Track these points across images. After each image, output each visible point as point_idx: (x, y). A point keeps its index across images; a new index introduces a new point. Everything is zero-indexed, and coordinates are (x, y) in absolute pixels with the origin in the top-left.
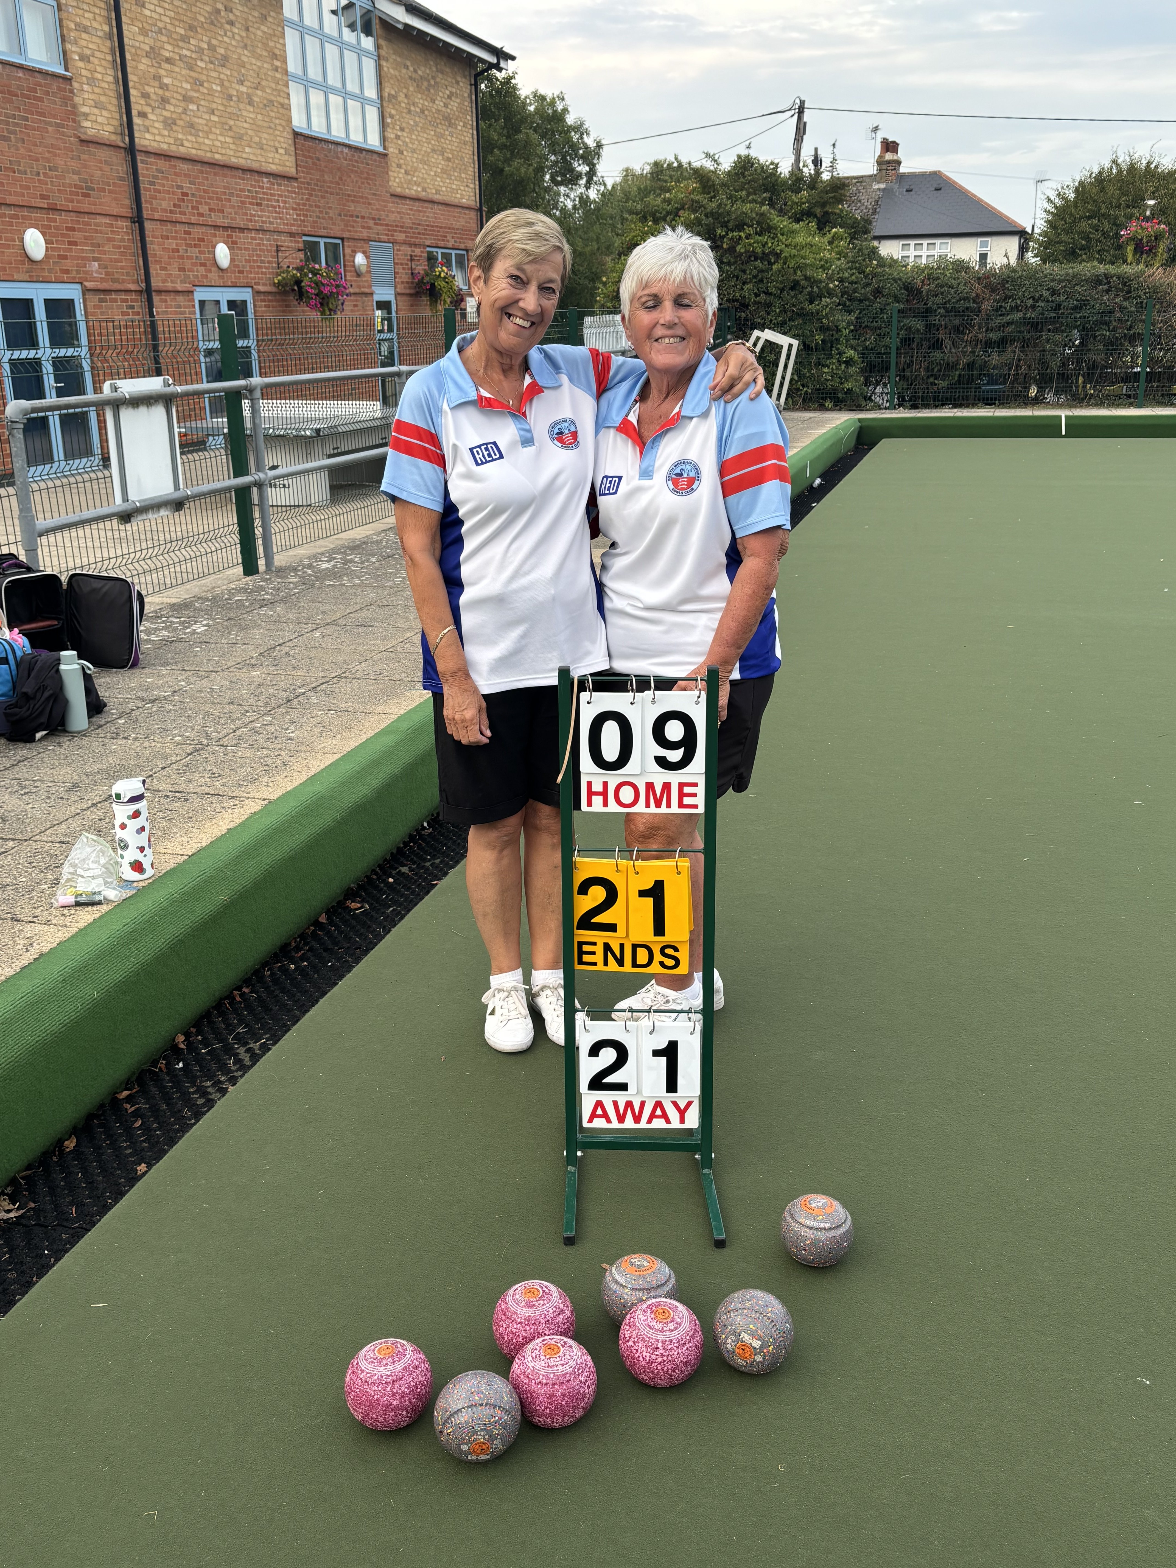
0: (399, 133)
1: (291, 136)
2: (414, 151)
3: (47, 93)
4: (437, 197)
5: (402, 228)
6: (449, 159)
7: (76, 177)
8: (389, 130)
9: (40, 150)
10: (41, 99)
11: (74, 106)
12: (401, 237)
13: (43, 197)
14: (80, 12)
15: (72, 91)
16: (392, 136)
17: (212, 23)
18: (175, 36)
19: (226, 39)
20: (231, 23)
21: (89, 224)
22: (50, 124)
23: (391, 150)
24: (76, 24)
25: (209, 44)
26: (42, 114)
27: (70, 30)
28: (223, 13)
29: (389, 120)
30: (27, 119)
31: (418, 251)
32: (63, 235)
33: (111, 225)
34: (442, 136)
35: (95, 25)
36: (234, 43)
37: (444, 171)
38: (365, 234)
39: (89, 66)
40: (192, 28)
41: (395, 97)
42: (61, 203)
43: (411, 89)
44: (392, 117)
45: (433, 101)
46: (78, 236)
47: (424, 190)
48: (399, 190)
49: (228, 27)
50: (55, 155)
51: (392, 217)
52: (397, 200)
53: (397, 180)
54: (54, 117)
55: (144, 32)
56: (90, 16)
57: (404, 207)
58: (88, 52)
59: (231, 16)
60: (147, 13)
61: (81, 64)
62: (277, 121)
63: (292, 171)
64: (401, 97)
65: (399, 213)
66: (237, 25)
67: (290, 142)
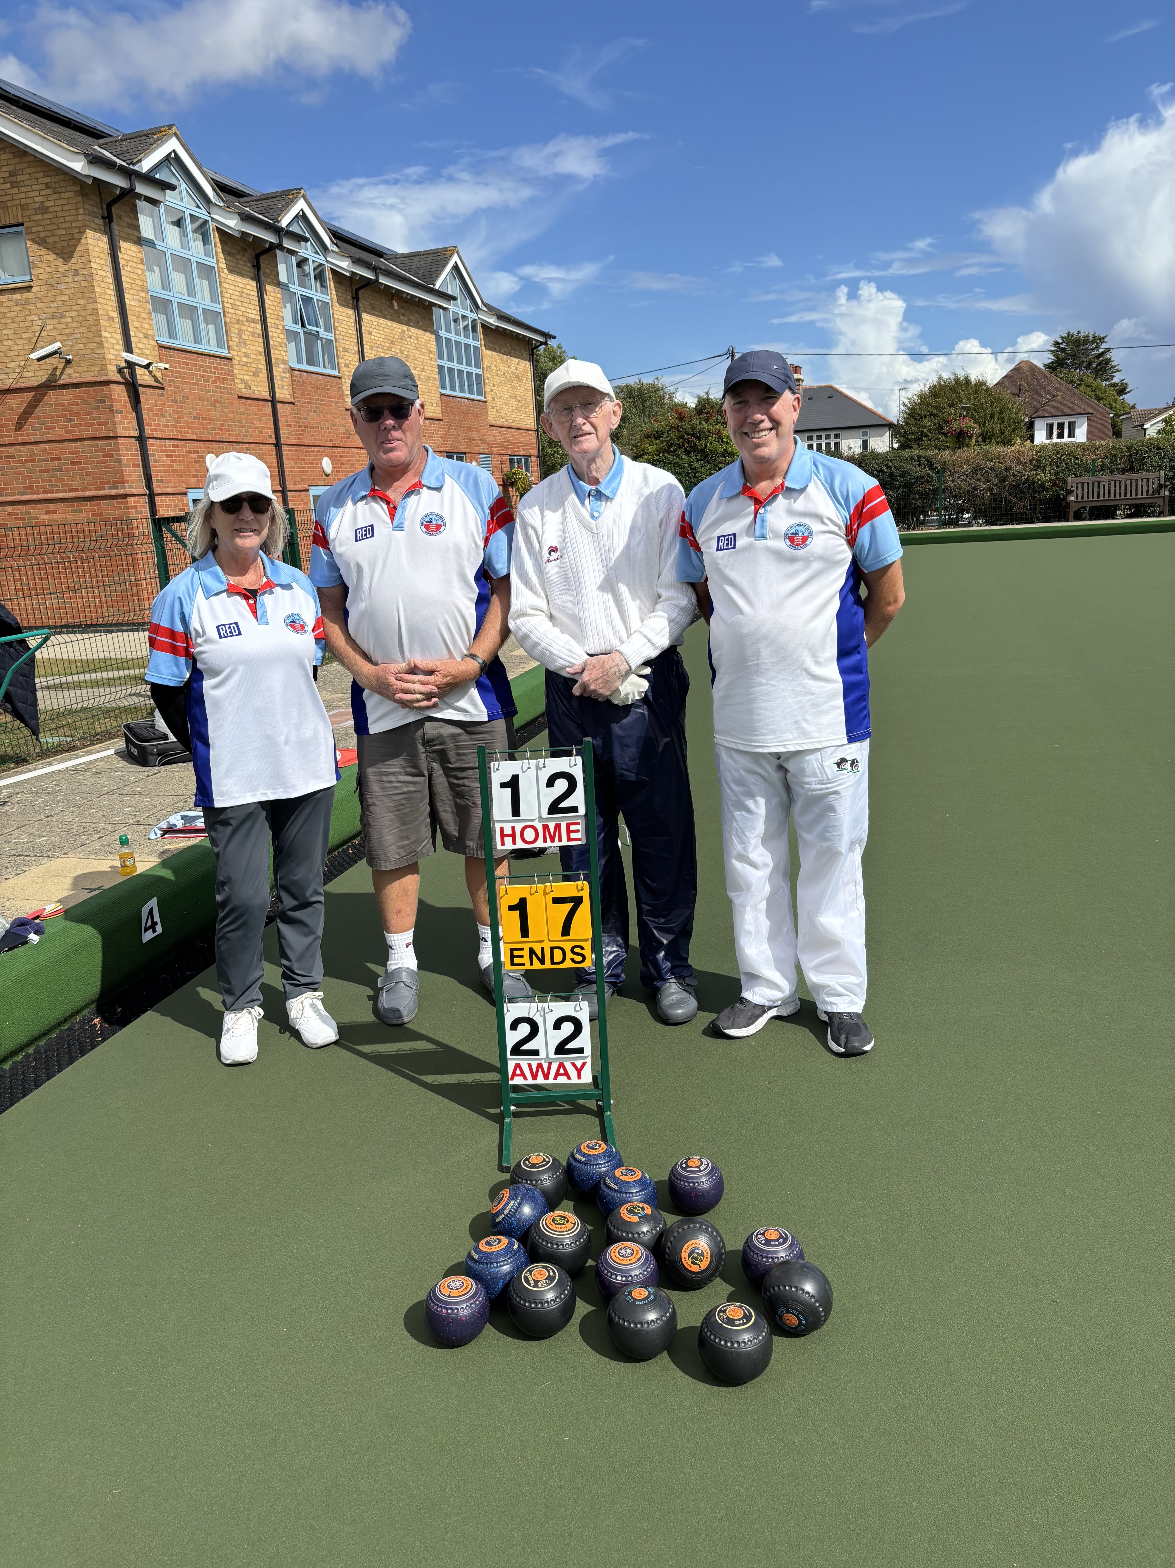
0: (493, 388)
1: (439, 396)
2: (500, 398)
3: (332, 386)
4: (513, 425)
5: (496, 445)
6: (519, 401)
7: (344, 429)
8: (487, 387)
9: (329, 416)
10: (329, 390)
11: (343, 391)
12: (495, 450)
13: (331, 440)
14: (344, 342)
15: (341, 384)
16: (489, 390)
17: (402, 339)
18: (385, 348)
19: (408, 346)
20: (410, 337)
21: (348, 453)
22: (332, 402)
23: (488, 398)
24: (344, 348)
25: (400, 350)
26: (329, 397)
27: (340, 352)
28: (406, 332)
29: (487, 381)
30: (323, 400)
31: (504, 458)
32: (338, 460)
33: (358, 453)
34: (515, 387)
35: (351, 347)
36: (411, 347)
37: (517, 409)
38: (477, 449)
39: (349, 370)
40: (392, 343)
41: (490, 367)
42: (338, 443)
43: (498, 361)
44: (488, 379)
45: (509, 367)
46: (344, 460)
47: (506, 421)
48: (493, 422)
49: (408, 339)
50: (335, 418)
51: (490, 438)
52: (493, 428)
53: (492, 416)
54: (335, 398)
55: (371, 348)
56: (348, 343)
57: (497, 431)
58: (348, 362)
59: (410, 333)
60: (373, 337)
61: (345, 369)
62: (432, 388)
63: (440, 416)
64: (493, 367)
65: (494, 436)
66: (413, 338)
67: (439, 399)
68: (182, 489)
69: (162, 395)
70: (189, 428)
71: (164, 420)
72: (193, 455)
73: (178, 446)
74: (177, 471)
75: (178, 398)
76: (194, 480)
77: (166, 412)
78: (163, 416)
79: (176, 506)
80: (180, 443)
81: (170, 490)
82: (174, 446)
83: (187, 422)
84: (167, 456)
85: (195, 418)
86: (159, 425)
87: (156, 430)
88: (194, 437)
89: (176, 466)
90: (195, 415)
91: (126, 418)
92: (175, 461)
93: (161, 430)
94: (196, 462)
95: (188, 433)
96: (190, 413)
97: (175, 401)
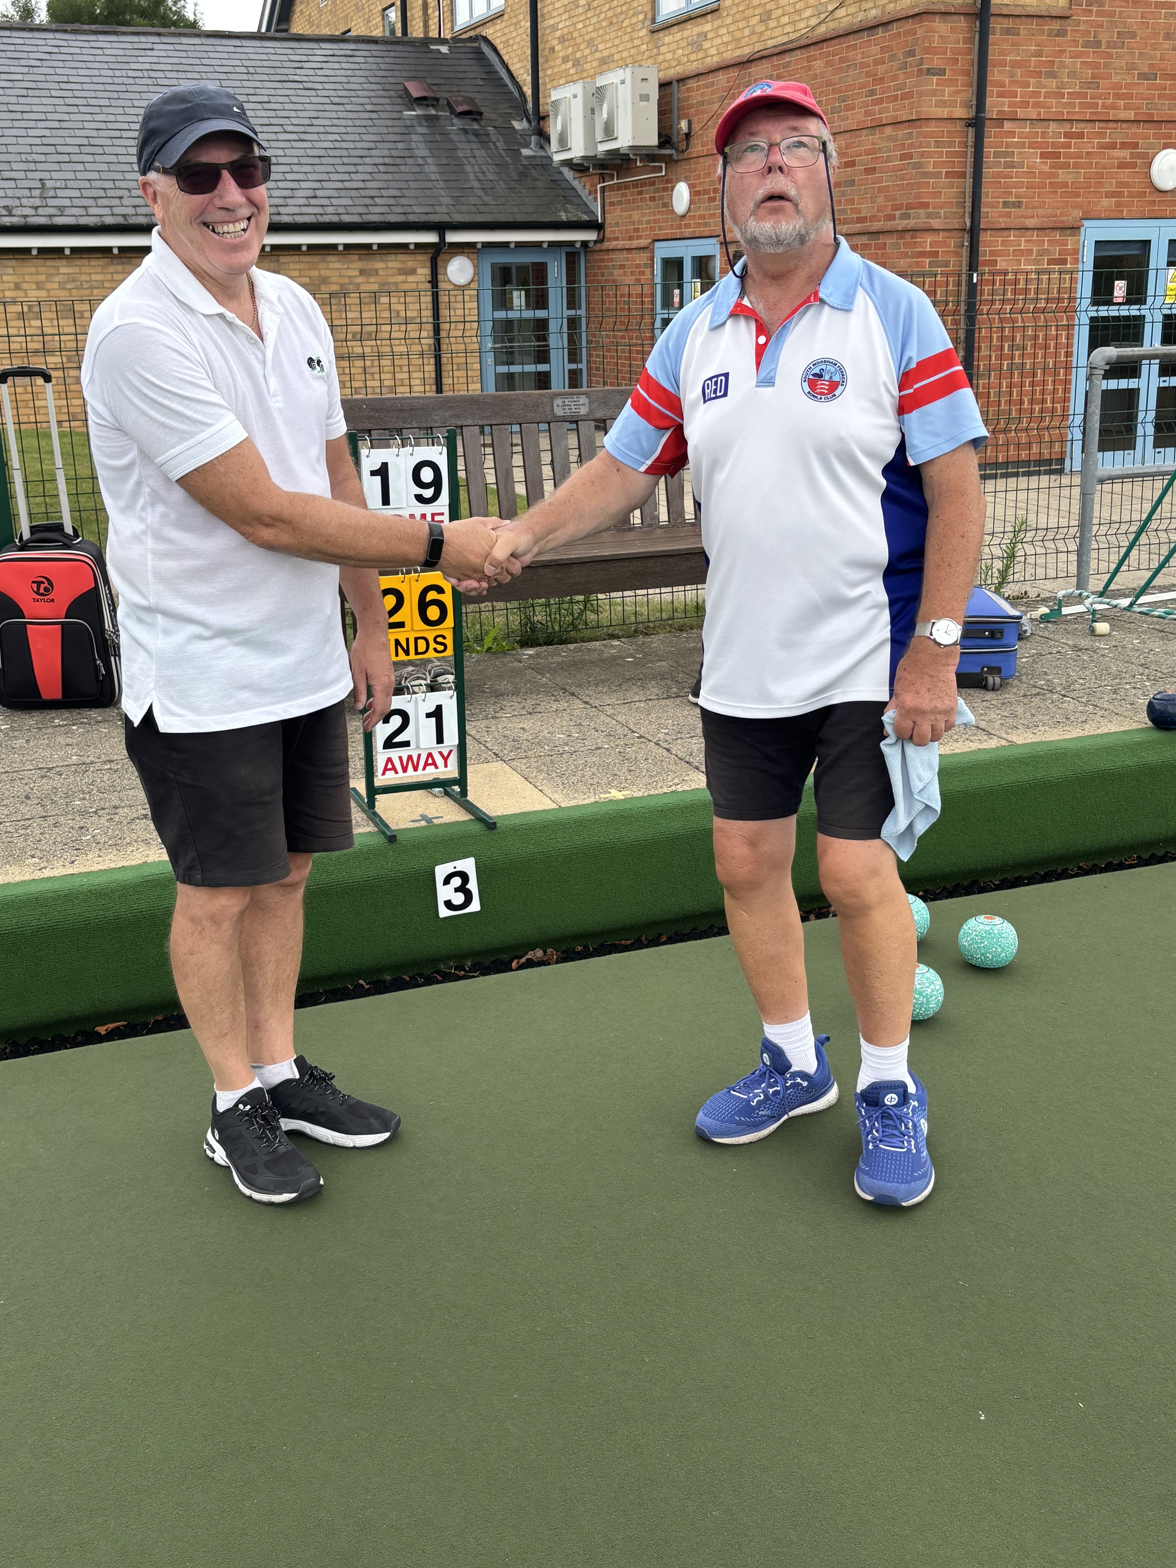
68: (1068, 220)
69: (1061, 33)
70: (1117, 96)
71: (1053, 84)
72: (1119, 153)
73: (1081, 135)
74: (1064, 185)
75: (1104, 38)
76: (1106, 203)
77: (1062, 65)
78: (1052, 75)
79: (1042, 253)
80: (1087, 129)
81: (1031, 223)
82: (1067, 135)
83: (1118, 86)
84: (1043, 155)
85: (1143, 76)
86: (1037, 94)
87: (1025, 105)
88: (1131, 115)
89: (1063, 175)
90: (1146, 70)
91: (952, 82)
92: (1066, 166)
93: (1037, 105)
94: (1122, 165)
95: (1114, 107)
96: (1131, 67)
97: (1098, 44)
